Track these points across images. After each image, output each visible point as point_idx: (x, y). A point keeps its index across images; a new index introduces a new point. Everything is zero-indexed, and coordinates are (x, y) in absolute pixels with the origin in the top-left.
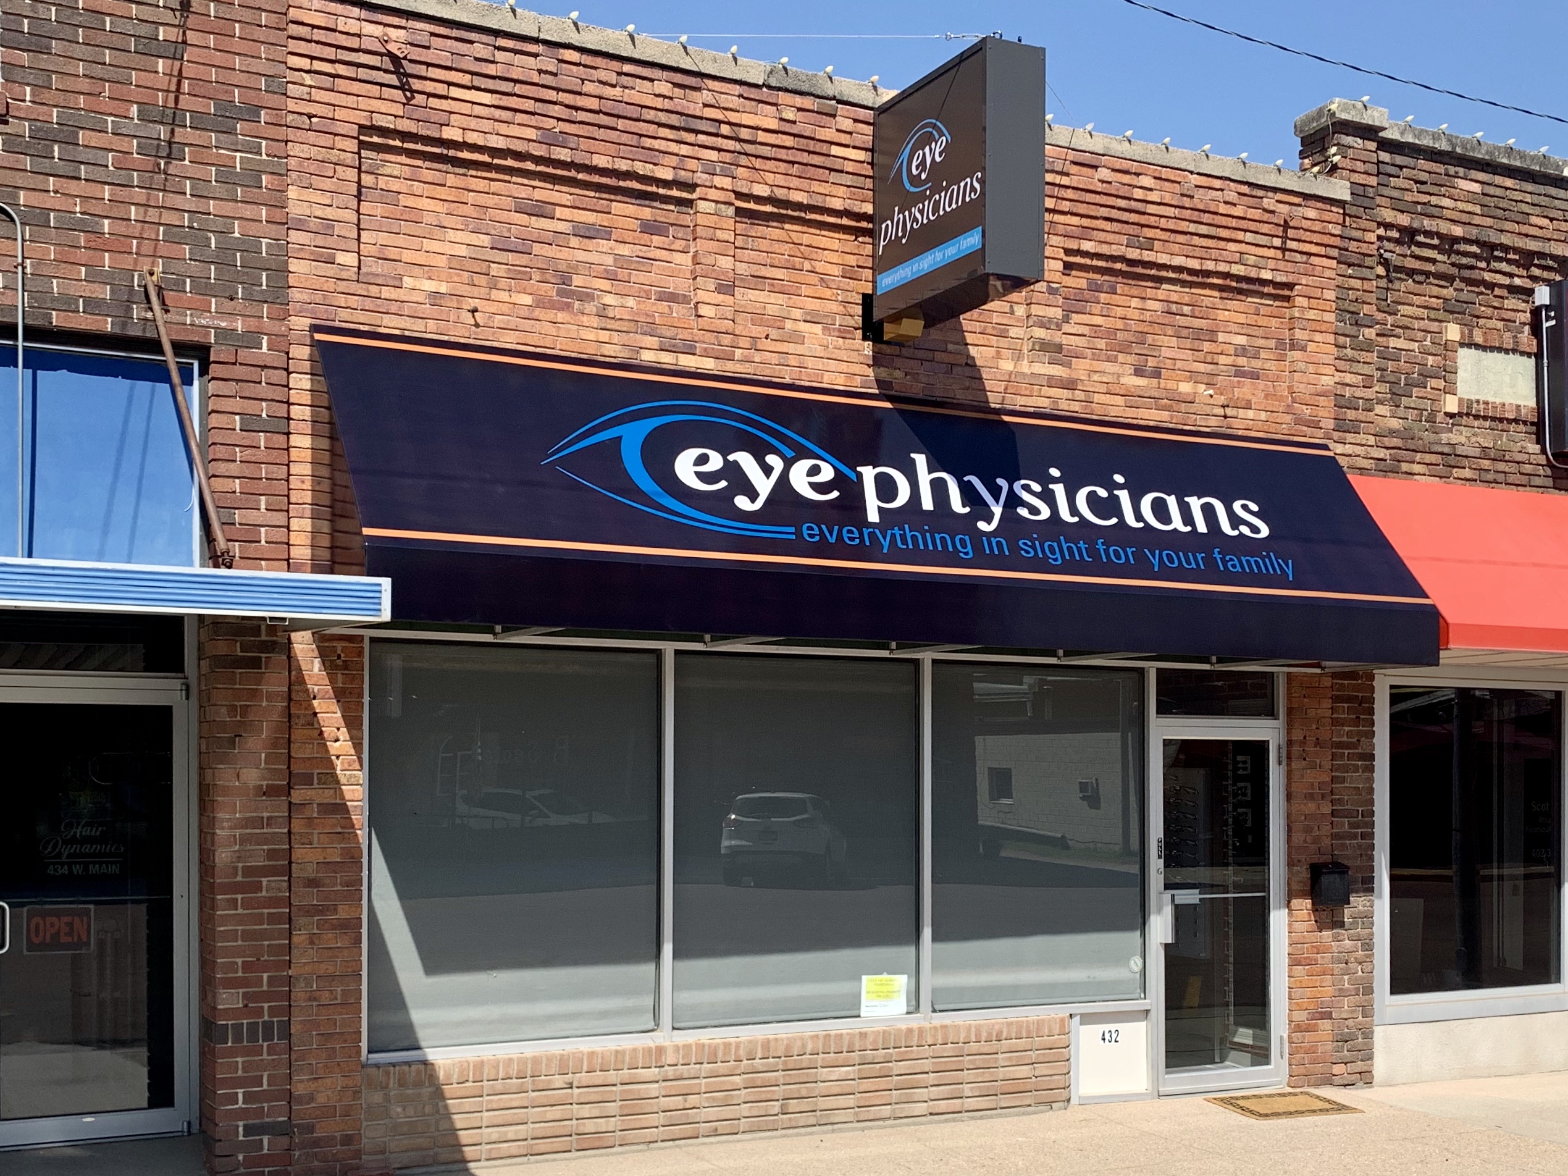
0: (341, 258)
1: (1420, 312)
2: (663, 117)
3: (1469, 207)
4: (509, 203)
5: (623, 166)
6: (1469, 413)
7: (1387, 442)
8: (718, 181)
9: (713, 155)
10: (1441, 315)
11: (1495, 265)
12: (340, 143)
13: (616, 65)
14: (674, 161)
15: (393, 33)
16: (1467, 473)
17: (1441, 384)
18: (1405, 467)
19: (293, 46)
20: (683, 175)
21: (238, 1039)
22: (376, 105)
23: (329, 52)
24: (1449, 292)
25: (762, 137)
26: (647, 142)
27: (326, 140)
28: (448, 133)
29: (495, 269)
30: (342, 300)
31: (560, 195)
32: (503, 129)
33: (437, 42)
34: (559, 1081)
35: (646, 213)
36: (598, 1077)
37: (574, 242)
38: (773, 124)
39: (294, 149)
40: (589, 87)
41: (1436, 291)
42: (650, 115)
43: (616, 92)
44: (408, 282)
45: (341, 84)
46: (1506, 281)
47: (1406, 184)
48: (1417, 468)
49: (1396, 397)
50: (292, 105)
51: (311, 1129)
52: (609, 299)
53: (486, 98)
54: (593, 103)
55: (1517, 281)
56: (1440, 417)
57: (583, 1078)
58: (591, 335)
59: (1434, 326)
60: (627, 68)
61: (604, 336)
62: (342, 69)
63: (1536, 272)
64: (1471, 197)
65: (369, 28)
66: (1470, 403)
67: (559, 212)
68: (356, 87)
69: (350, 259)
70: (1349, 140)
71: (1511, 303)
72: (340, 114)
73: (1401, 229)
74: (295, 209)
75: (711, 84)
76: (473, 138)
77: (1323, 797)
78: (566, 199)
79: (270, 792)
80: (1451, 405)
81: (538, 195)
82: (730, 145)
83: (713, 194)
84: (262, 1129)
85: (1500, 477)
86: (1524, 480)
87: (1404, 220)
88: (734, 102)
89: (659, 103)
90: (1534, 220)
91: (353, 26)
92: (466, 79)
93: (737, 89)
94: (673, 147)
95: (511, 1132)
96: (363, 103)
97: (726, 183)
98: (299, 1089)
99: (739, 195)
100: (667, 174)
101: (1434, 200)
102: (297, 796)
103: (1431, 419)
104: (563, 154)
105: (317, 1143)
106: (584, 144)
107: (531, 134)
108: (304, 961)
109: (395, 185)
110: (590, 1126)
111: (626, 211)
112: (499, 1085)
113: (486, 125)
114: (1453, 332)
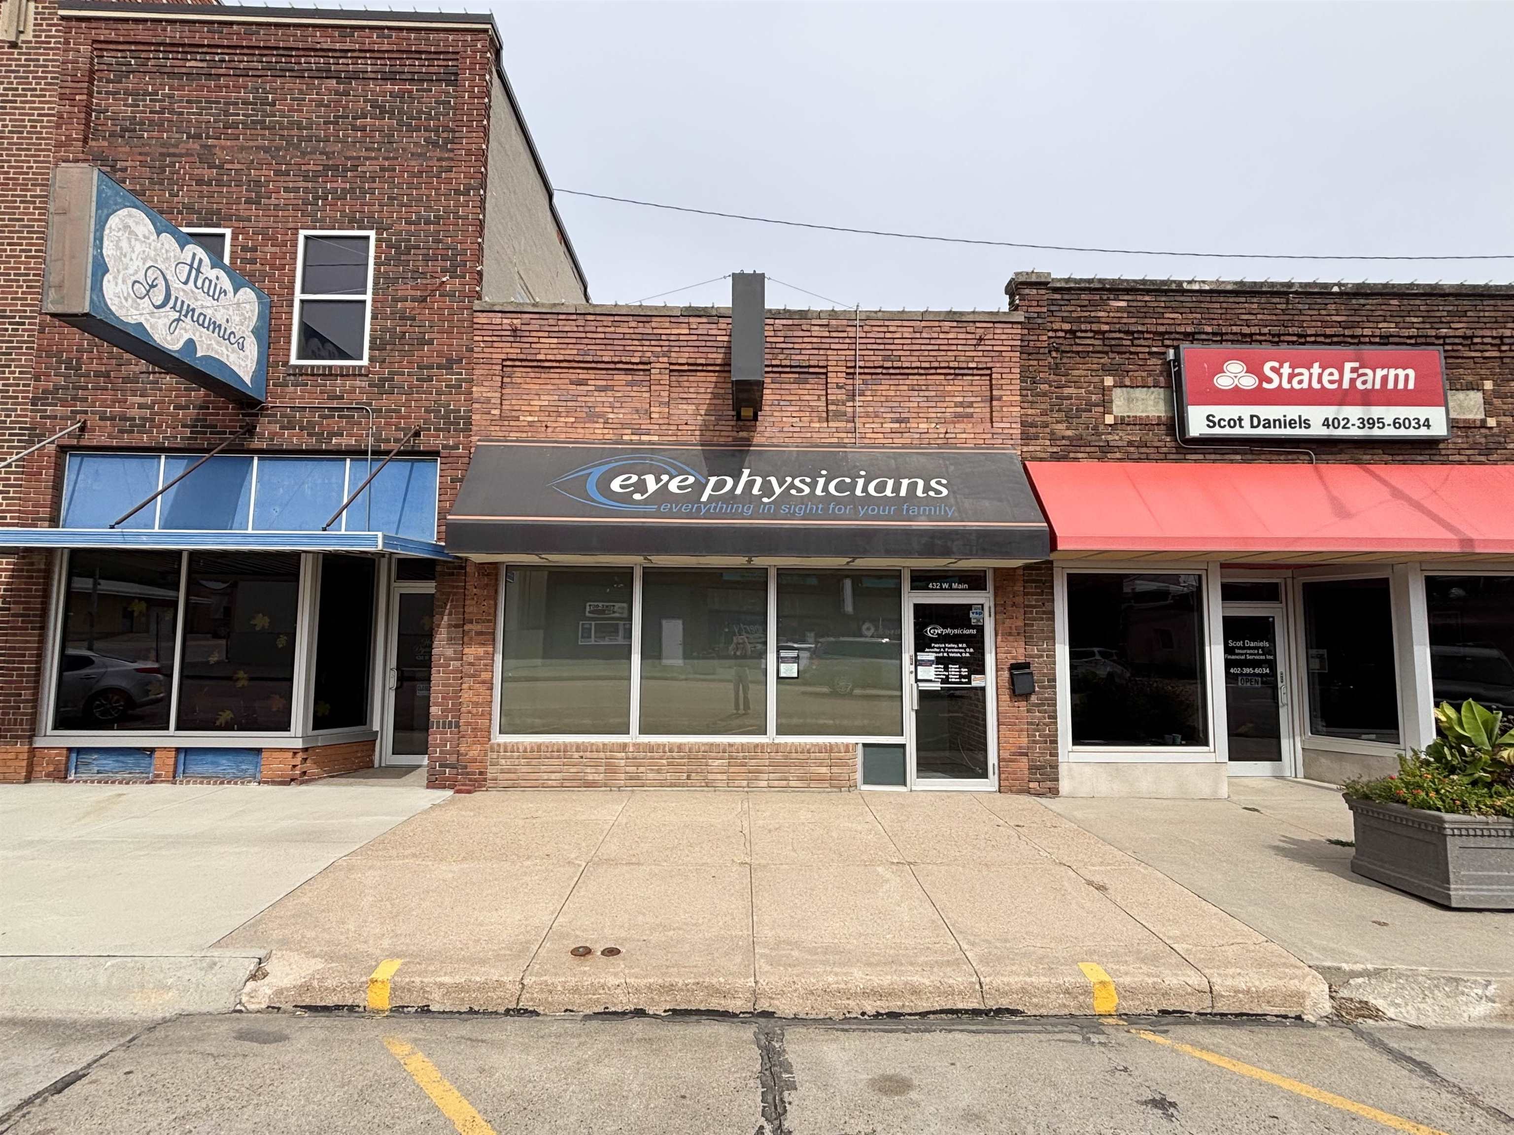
0: (493, 412)
1: (1085, 373)
2: (634, 336)
3: (1119, 315)
4: (567, 381)
5: (616, 359)
6: (1121, 422)
7: (1058, 443)
8: (661, 360)
9: (659, 349)
10: (1100, 373)
11: (1136, 342)
12: (494, 367)
13: (611, 318)
14: (640, 354)
15: (515, 321)
16: (1118, 455)
17: (1101, 409)
18: (1072, 455)
19: (476, 332)
20: (644, 360)
21: (438, 727)
22: (509, 350)
23: (490, 333)
24: (1105, 360)
25: (682, 338)
26: (628, 348)
27: (489, 367)
28: (539, 357)
29: (560, 409)
30: (493, 428)
31: (591, 375)
32: (562, 352)
33: (533, 322)
34: (576, 755)
35: (630, 378)
36: (595, 755)
37: (596, 394)
38: (687, 332)
39: (476, 372)
40: (599, 329)
41: (1095, 360)
42: (627, 336)
43: (612, 329)
44: (522, 418)
45: (495, 345)
46: (1147, 350)
47: (1073, 308)
48: (1080, 455)
49: (1068, 418)
50: (475, 355)
51: (466, 767)
52: (611, 416)
53: (555, 340)
54: (602, 336)
55: (1154, 349)
56: (1101, 427)
57: (588, 754)
58: (599, 431)
59: (1096, 379)
60: (617, 318)
61: (606, 431)
62: (495, 339)
63: (1167, 342)
64: (1119, 309)
65: (505, 321)
66: (1123, 418)
67: (590, 382)
68: (501, 345)
69: (497, 412)
70: (1027, 291)
71: (1153, 361)
72: (494, 356)
73: (1066, 332)
74: (475, 395)
75: (654, 319)
76: (549, 357)
77: (1019, 634)
78: (593, 377)
79: (456, 626)
80: (1109, 419)
81: (581, 376)
82: (667, 343)
83: (658, 365)
84: (446, 766)
85: (1143, 456)
86: (1162, 456)
87: (1067, 327)
88: (667, 325)
89: (631, 331)
90: (1167, 315)
91: (498, 321)
92: (546, 334)
93: (668, 319)
94: (640, 348)
95: (553, 776)
96: (504, 350)
97: (666, 360)
98: (462, 749)
99: (671, 364)
100: (637, 360)
101: (1093, 314)
102: (466, 628)
103: (1096, 428)
104: (590, 358)
105: (468, 774)
106: (599, 353)
107: (575, 352)
108: (466, 696)
109: (519, 381)
110: (590, 777)
111: (621, 378)
112: (548, 754)
113: (555, 352)
114: (1109, 381)
